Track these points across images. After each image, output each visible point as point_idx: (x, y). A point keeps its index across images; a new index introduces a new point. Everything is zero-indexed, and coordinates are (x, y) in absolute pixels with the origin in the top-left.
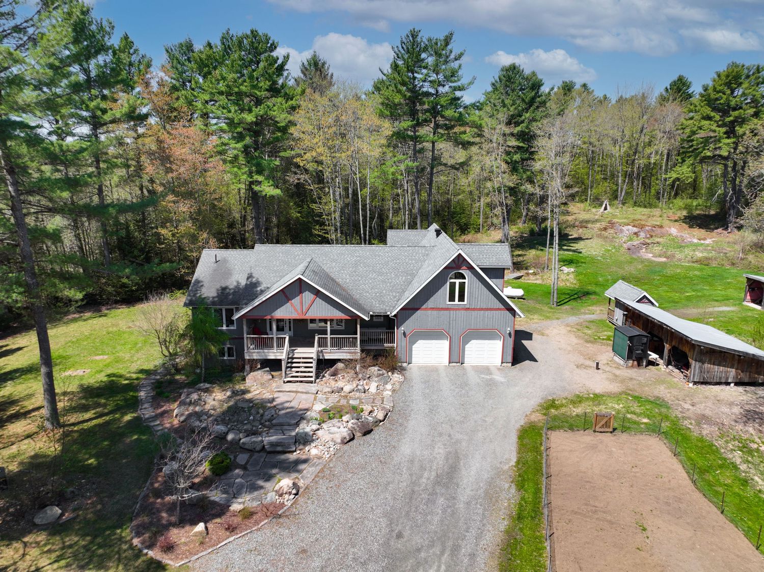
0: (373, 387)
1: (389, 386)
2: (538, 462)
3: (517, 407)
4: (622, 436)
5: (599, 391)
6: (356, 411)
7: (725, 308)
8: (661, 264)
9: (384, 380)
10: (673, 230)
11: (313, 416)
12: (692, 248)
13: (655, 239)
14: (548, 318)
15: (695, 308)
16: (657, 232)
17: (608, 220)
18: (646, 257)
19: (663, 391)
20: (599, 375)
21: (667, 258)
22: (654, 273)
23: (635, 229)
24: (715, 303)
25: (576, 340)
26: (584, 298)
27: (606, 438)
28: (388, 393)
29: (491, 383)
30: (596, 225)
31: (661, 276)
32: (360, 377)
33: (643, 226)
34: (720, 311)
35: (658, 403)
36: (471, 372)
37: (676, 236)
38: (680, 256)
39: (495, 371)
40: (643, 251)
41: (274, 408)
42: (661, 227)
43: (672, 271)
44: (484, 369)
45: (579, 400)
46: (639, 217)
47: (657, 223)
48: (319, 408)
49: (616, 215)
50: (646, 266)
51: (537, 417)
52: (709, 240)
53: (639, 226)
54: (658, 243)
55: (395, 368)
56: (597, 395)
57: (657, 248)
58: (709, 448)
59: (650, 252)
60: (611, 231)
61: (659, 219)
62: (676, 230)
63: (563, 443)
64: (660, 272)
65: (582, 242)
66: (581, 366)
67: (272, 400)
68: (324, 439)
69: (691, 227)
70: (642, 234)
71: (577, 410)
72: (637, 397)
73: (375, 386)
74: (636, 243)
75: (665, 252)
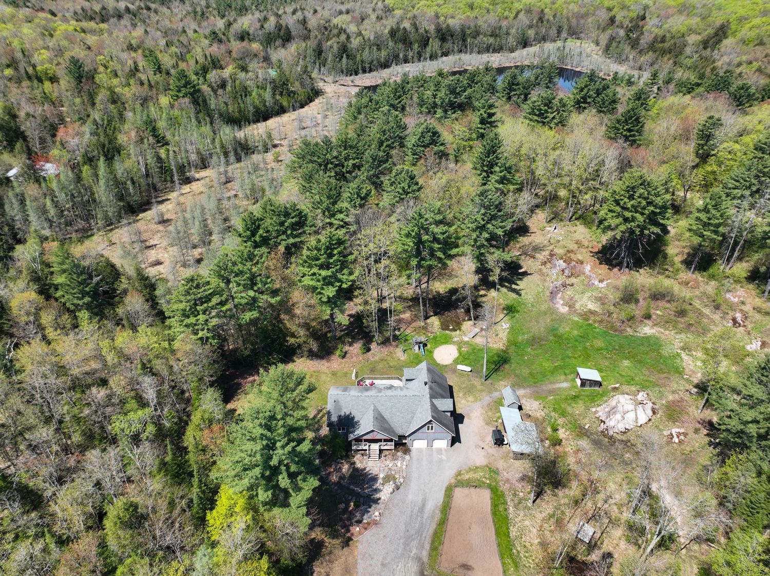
0: (399, 465)
1: (405, 463)
2: (448, 502)
3: (447, 476)
4: (478, 490)
5: (478, 464)
6: (394, 479)
7: (565, 385)
8: (562, 319)
9: (403, 459)
10: (588, 268)
11: (380, 481)
12: (589, 294)
13: (573, 280)
14: (476, 400)
15: (551, 383)
16: (577, 270)
17: (551, 248)
18: (557, 306)
19: (501, 464)
20: (482, 453)
21: (570, 307)
22: (553, 331)
23: (564, 265)
24: (563, 377)
25: (482, 423)
26: (501, 369)
27: (473, 490)
28: (404, 467)
29: (441, 461)
30: (541, 256)
31: (555, 336)
32: (395, 458)
33: (571, 260)
34: (560, 388)
35: (496, 472)
36: (435, 453)
37: (586, 277)
38: (577, 306)
39: (444, 452)
40: (559, 295)
41: (366, 475)
42: (582, 263)
43: (564, 329)
44: (439, 451)
45: (470, 470)
46: (572, 246)
47: (581, 258)
48: (381, 476)
49: (559, 241)
50: (552, 320)
51: (453, 481)
52: (605, 283)
53: (568, 261)
54: (572, 285)
55: (407, 451)
56: (477, 468)
57: (569, 292)
58: (503, 495)
59: (563, 298)
60: (548, 265)
61: (584, 251)
62: (590, 267)
63: (459, 493)
64: (557, 329)
65: (525, 279)
66: (477, 446)
67: (365, 469)
68: (385, 493)
69: (601, 264)
70: (567, 272)
71: (467, 477)
72: (490, 468)
73: (400, 463)
74: (559, 283)
75: (571, 299)
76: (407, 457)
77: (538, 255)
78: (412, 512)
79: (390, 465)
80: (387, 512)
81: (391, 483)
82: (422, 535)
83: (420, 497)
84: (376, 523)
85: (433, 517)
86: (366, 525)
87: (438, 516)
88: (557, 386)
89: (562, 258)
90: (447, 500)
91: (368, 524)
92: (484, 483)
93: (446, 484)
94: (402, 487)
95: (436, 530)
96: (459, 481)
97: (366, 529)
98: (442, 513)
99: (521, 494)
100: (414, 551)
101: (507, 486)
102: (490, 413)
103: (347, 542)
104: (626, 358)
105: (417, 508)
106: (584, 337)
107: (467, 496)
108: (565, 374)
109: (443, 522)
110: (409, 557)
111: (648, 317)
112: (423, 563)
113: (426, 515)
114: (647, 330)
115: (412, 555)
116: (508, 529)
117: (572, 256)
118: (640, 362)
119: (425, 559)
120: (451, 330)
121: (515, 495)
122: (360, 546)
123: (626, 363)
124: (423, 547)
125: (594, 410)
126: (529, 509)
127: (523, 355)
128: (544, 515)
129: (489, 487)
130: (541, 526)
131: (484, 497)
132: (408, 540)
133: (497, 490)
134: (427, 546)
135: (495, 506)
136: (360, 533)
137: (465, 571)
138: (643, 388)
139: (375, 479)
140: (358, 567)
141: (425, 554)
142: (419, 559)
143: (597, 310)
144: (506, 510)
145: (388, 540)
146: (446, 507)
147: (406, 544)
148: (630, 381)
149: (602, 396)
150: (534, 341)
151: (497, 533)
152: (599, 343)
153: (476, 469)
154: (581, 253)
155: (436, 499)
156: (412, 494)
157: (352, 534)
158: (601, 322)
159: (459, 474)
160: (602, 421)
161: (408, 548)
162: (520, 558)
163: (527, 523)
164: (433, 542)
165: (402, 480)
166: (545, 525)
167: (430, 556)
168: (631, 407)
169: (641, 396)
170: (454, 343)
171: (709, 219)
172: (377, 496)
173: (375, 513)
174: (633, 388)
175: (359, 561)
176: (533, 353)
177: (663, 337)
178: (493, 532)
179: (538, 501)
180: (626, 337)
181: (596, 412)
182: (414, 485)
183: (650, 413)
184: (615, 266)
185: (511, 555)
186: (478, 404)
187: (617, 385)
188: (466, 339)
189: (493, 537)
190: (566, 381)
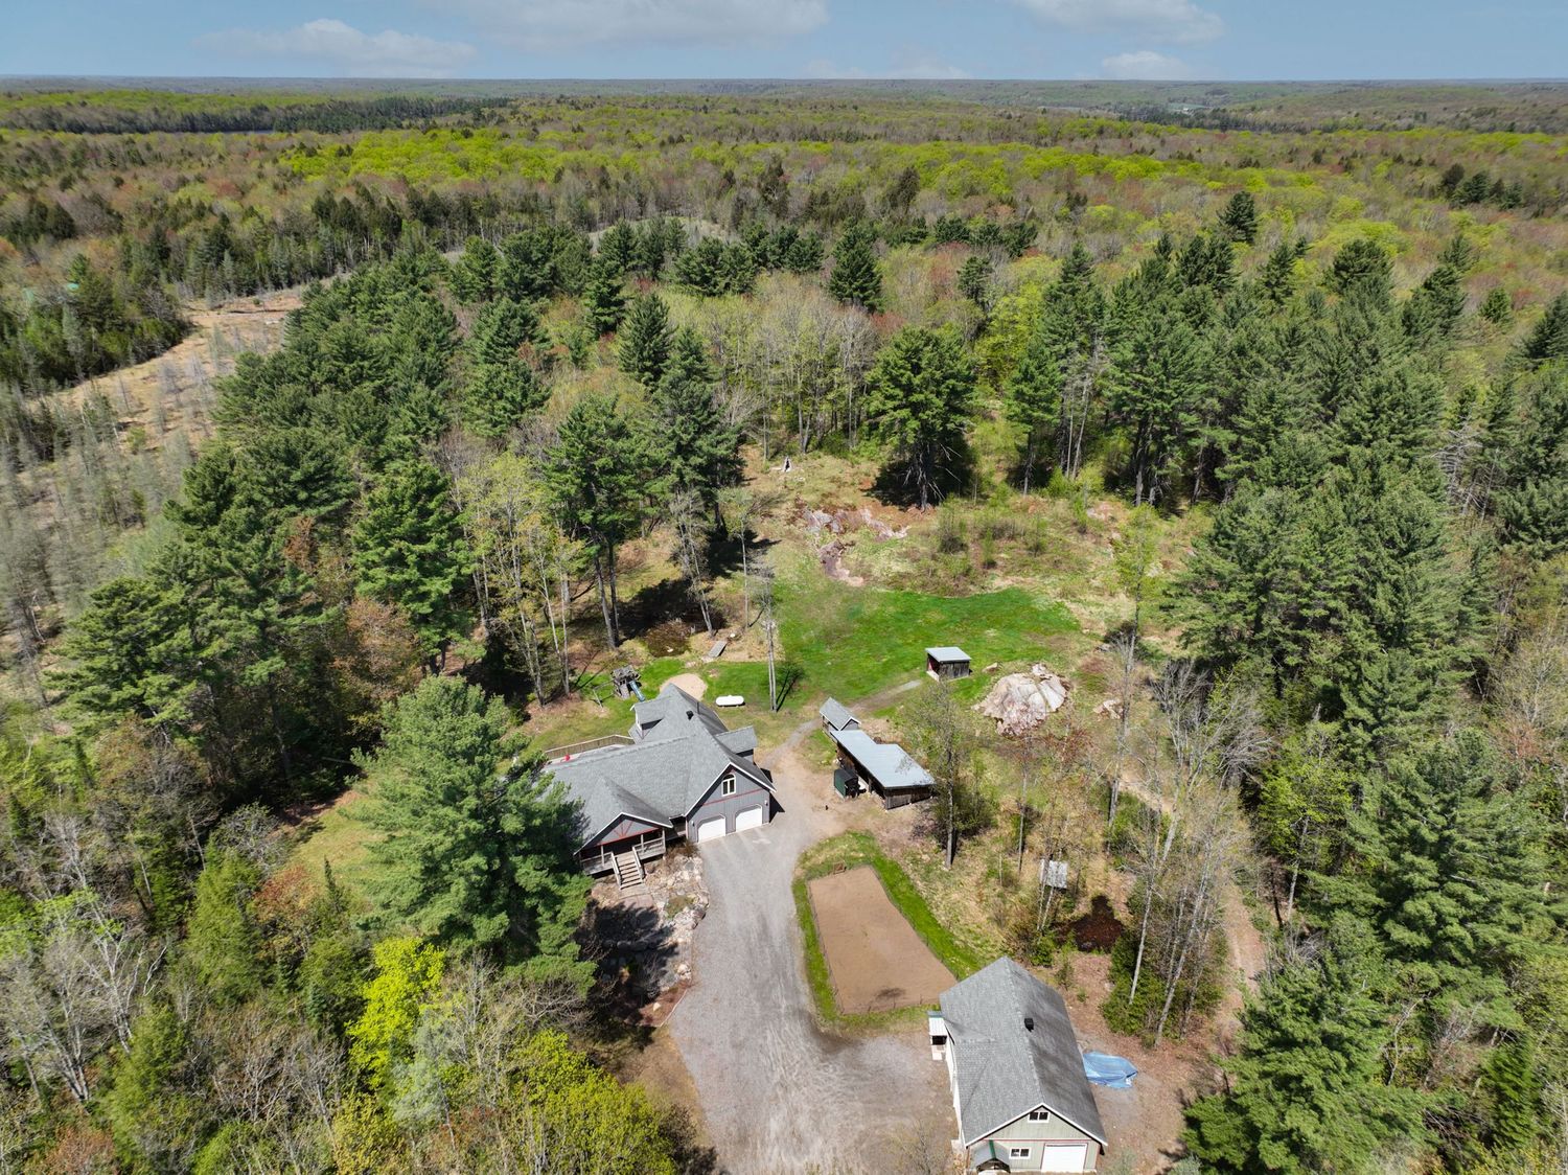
0: (686, 877)
2: (808, 908)
3: (786, 866)
4: (850, 872)
5: (831, 835)
6: (689, 903)
7: (913, 685)
8: (859, 595)
9: (690, 866)
10: (867, 514)
11: (662, 913)
12: (887, 552)
13: (850, 537)
14: (776, 742)
15: (890, 688)
16: (851, 520)
17: (793, 495)
18: (842, 579)
19: (869, 823)
20: (829, 816)
21: (864, 575)
22: (853, 614)
23: (827, 517)
24: (905, 675)
25: (805, 773)
26: (796, 688)
27: (841, 877)
28: (698, 878)
29: (762, 848)
30: (783, 511)
31: (860, 621)
32: (672, 868)
33: (835, 508)
34: (909, 691)
35: (868, 836)
36: (745, 840)
37: (871, 527)
38: (876, 571)
39: (760, 833)
40: (839, 563)
41: (630, 913)
42: (854, 508)
43: (870, 609)
44: (751, 833)
45: (821, 847)
46: (828, 487)
47: (850, 502)
48: (660, 905)
49: (802, 484)
50: (845, 601)
51: (800, 872)
52: (904, 530)
53: (830, 509)
54: (853, 544)
55: (691, 851)
56: (831, 840)
57: (853, 556)
58: (896, 868)
59: (846, 566)
60: (800, 522)
61: (851, 490)
62: (870, 512)
63: (819, 889)
64: (859, 612)
65: (771, 551)
66: (815, 809)
67: (622, 906)
68: (682, 931)
69: (884, 504)
70: (835, 526)
71: (821, 858)
72: (855, 834)
73: (686, 874)
74: (830, 546)
75: (861, 564)
76: (696, 860)
77: (775, 511)
78: (748, 943)
79: (670, 882)
80: (700, 962)
81: (686, 909)
82: (784, 974)
83: (753, 917)
84: (687, 985)
85: (790, 939)
86: (670, 996)
87: (800, 936)
88: (902, 688)
89: (818, 508)
90: (803, 905)
91: (673, 991)
92: (856, 859)
93: (789, 881)
94: (708, 913)
95: (806, 957)
96: (810, 869)
97: (672, 1001)
98: (803, 928)
99: (925, 857)
100: (784, 1004)
101: (897, 851)
102: (812, 755)
103: (645, 1037)
104: (989, 627)
105: (754, 937)
106: (908, 613)
107: (836, 888)
108: (907, 670)
109: (813, 943)
110: (779, 1016)
111: (991, 564)
112: (810, 1017)
113: (777, 942)
114: (999, 582)
115: (782, 1011)
116: (930, 914)
117: (834, 501)
118: (1011, 627)
119: (811, 1008)
120: (673, 654)
121: (915, 861)
122: (675, 1034)
123: (991, 633)
124: (797, 992)
125: (977, 707)
126: (948, 876)
127: (821, 662)
128: (975, 877)
129: (867, 862)
130: (980, 895)
131: (866, 880)
132: (762, 991)
133: (884, 863)
134: (805, 988)
135: (891, 888)
136: (663, 1012)
137: (891, 1001)
138: (1034, 660)
139: (650, 915)
140: (689, 1067)
141: (806, 1001)
142: (800, 1013)
143: (911, 570)
144: (912, 887)
145: (726, 1003)
146: (806, 915)
147: (763, 999)
148: (1011, 655)
149: (980, 684)
150: (829, 637)
151: (915, 925)
152: (935, 616)
153: (831, 842)
154: (847, 495)
155: (783, 909)
156: (734, 915)
157: (650, 1019)
158: (924, 586)
159: (805, 858)
160: (997, 720)
161: (770, 1003)
162: (972, 951)
163: (955, 896)
164: (811, 979)
165: (704, 900)
166: (985, 891)
167: (818, 1001)
168: (1031, 687)
169: (1037, 670)
170: (689, 671)
171: (1036, 389)
172: (669, 941)
173: (680, 968)
174: (1020, 663)
175: (686, 1057)
176: (837, 653)
177: (1027, 587)
178: (909, 927)
179: (956, 859)
180: (973, 599)
181: (982, 710)
182: (730, 900)
183: (1062, 690)
184: (910, 504)
185: (956, 949)
186: (784, 747)
187: (995, 665)
188: (709, 660)
189: (913, 934)
190: (913, 678)
